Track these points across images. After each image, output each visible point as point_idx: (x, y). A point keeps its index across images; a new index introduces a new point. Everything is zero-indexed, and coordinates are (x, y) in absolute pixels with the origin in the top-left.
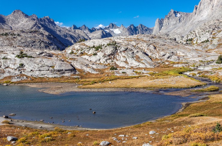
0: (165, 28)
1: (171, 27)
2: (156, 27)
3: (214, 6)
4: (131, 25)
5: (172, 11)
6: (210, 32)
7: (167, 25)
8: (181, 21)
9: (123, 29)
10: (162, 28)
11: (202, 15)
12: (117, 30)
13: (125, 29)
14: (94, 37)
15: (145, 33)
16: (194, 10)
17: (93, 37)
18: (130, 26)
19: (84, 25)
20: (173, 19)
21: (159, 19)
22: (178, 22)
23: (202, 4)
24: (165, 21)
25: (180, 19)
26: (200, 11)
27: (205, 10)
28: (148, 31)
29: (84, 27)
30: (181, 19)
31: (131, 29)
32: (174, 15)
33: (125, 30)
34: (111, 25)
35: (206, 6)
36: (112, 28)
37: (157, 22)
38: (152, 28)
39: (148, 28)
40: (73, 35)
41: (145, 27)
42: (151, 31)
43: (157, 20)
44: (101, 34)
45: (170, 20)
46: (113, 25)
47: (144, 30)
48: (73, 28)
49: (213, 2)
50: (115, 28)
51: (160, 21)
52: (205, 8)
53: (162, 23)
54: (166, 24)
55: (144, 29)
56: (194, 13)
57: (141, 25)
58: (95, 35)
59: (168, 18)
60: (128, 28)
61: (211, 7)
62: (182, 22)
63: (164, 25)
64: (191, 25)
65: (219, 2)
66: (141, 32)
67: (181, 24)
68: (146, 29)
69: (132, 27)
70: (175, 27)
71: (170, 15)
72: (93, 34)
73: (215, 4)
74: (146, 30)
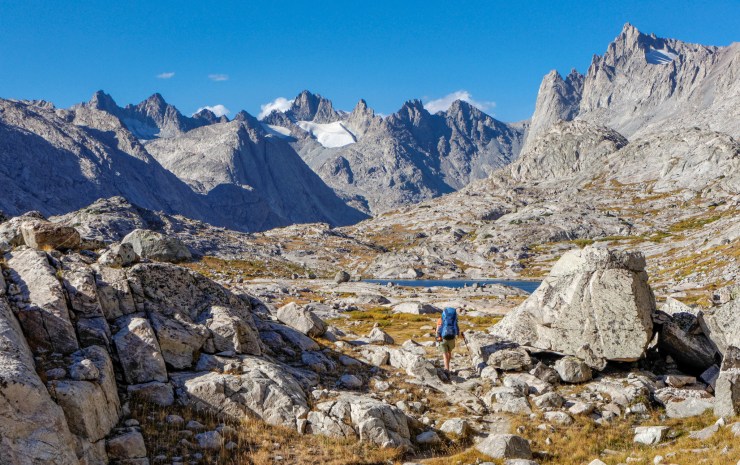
1: (627, 117)
2: (540, 118)
4: (409, 104)
5: (632, 35)
7: (604, 104)
8: (681, 89)
9: (368, 123)
12: (336, 126)
13: (375, 122)
14: (194, 159)
15: (481, 150)
17: (189, 155)
18: (404, 111)
20: (637, 77)
21: (558, 77)
22: (665, 89)
24: (592, 90)
25: (673, 76)
28: (500, 139)
29: (157, 108)
30: (678, 77)
31: (409, 124)
32: (640, 54)
33: (374, 130)
34: (304, 99)
36: (311, 119)
37: (547, 90)
38: (519, 126)
39: (498, 124)
41: (483, 117)
42: (514, 142)
43: (549, 80)
44: (231, 144)
45: (620, 79)
46: (313, 101)
47: (478, 133)
50: (327, 118)
51: (562, 85)
53: (573, 98)
54: (595, 100)
55: (480, 129)
57: (463, 106)
58: (200, 148)
59: (611, 72)
60: (391, 119)
62: (686, 93)
63: (584, 104)
66: (462, 142)
67: (680, 100)
68: (486, 128)
69: (415, 115)
70: (648, 119)
71: (620, 53)
72: (192, 142)
74: (490, 134)
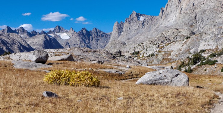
0: (125, 34)
1: (133, 33)
2: (114, 32)
3: (183, 9)
4: (83, 29)
5: (134, 14)
6: (158, 45)
7: (128, 30)
8: (145, 26)
9: (73, 33)
10: (122, 33)
11: (169, 19)
12: (65, 34)
13: (75, 33)
14: (34, 43)
15: (100, 40)
16: (161, 14)
18: (82, 31)
19: (22, 28)
20: (136, 23)
21: (118, 23)
22: (141, 26)
23: (168, 7)
24: (126, 26)
25: (143, 24)
26: (167, 15)
27: (172, 14)
28: (105, 37)
29: (22, 30)
30: (144, 24)
31: (83, 34)
32: (136, 18)
33: (75, 35)
34: (57, 27)
35: (174, 9)
36: (59, 32)
37: (115, 26)
38: (109, 34)
39: (104, 33)
40: (5, 40)
41: (101, 32)
42: (108, 37)
43: (116, 24)
44: (43, 40)
45: (132, 24)
46: (59, 28)
47: (100, 36)
48: (6, 30)
49: (182, 5)
50: (63, 32)
51: (119, 25)
52: (173, 12)
53: (121, 28)
54: (126, 28)
55: (100, 35)
56: (160, 17)
57: (96, 29)
58: (35, 41)
59: (129, 22)
60: (79, 32)
61: (179, 11)
62: (146, 28)
63: (124, 29)
64: (156, 31)
65: (188, 5)
66: (96, 38)
67: (144, 29)
68: (101, 35)
69: (84, 31)
70: (137, 33)
71: (132, 18)
72: (33, 39)
73: (183, 7)
74: (102, 36)
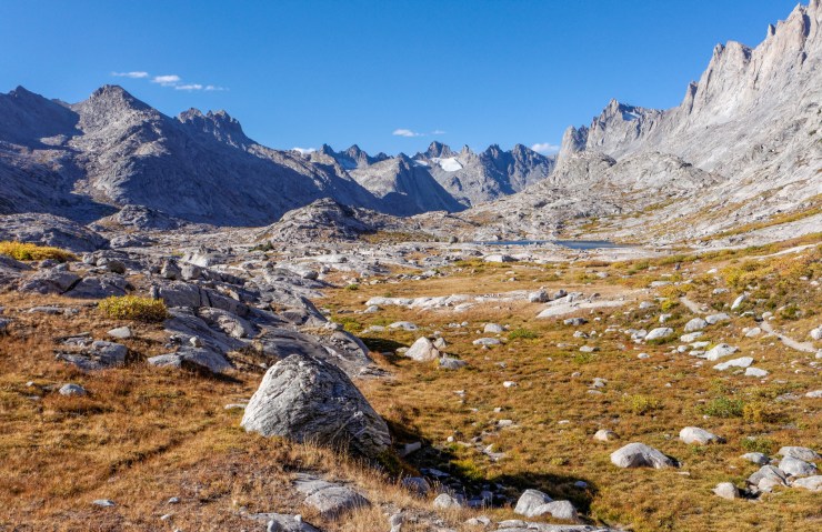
1: (614, 149)
2: (564, 152)
3: (763, 76)
4: (491, 147)
5: (615, 105)
7: (600, 144)
8: (643, 134)
9: (469, 158)
11: (716, 108)
12: (452, 160)
13: (473, 158)
14: (376, 180)
15: (531, 171)
16: (687, 98)
17: (373, 177)
18: (489, 151)
19: (356, 146)
20: (618, 128)
21: (574, 129)
22: (634, 134)
23: (714, 76)
24: (593, 135)
25: (638, 127)
26: (708, 99)
27: (727, 94)
28: (542, 165)
30: (641, 128)
31: (492, 159)
32: (619, 116)
33: (473, 161)
34: (434, 145)
35: (730, 82)
36: (438, 157)
37: (567, 137)
38: (553, 158)
39: (541, 157)
41: (533, 153)
42: (550, 166)
43: (569, 131)
45: (609, 130)
46: (439, 146)
47: (530, 162)
49: (758, 64)
50: (447, 155)
51: (576, 134)
52: (726, 88)
53: (582, 141)
54: (595, 141)
55: (531, 159)
56: (687, 107)
57: (521, 147)
58: (379, 173)
59: (603, 126)
60: (482, 155)
61: (751, 81)
62: (646, 136)
63: (589, 144)
64: (683, 139)
65: (779, 64)
66: (521, 167)
67: (643, 140)
68: (534, 159)
69: (495, 154)
71: (608, 115)
72: (374, 170)
73: (763, 69)
74: (536, 162)
